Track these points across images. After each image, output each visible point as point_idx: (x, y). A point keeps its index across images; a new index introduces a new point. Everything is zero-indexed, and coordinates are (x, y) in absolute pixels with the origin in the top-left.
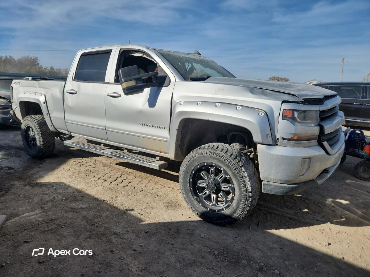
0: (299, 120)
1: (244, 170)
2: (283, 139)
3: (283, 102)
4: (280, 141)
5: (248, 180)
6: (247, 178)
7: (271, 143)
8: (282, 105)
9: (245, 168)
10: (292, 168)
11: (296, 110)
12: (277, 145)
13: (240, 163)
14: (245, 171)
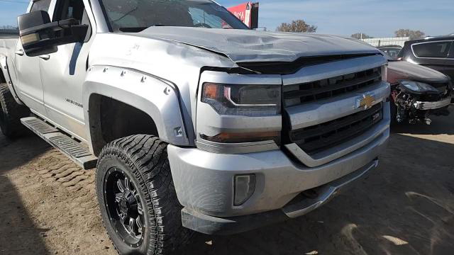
0: (234, 104)
1: (152, 186)
2: (204, 137)
3: (203, 69)
4: (199, 141)
5: (158, 204)
6: (157, 200)
7: (187, 144)
8: (202, 74)
9: (154, 183)
10: (216, 191)
11: (227, 85)
12: (196, 147)
13: (149, 174)
14: (154, 189)
